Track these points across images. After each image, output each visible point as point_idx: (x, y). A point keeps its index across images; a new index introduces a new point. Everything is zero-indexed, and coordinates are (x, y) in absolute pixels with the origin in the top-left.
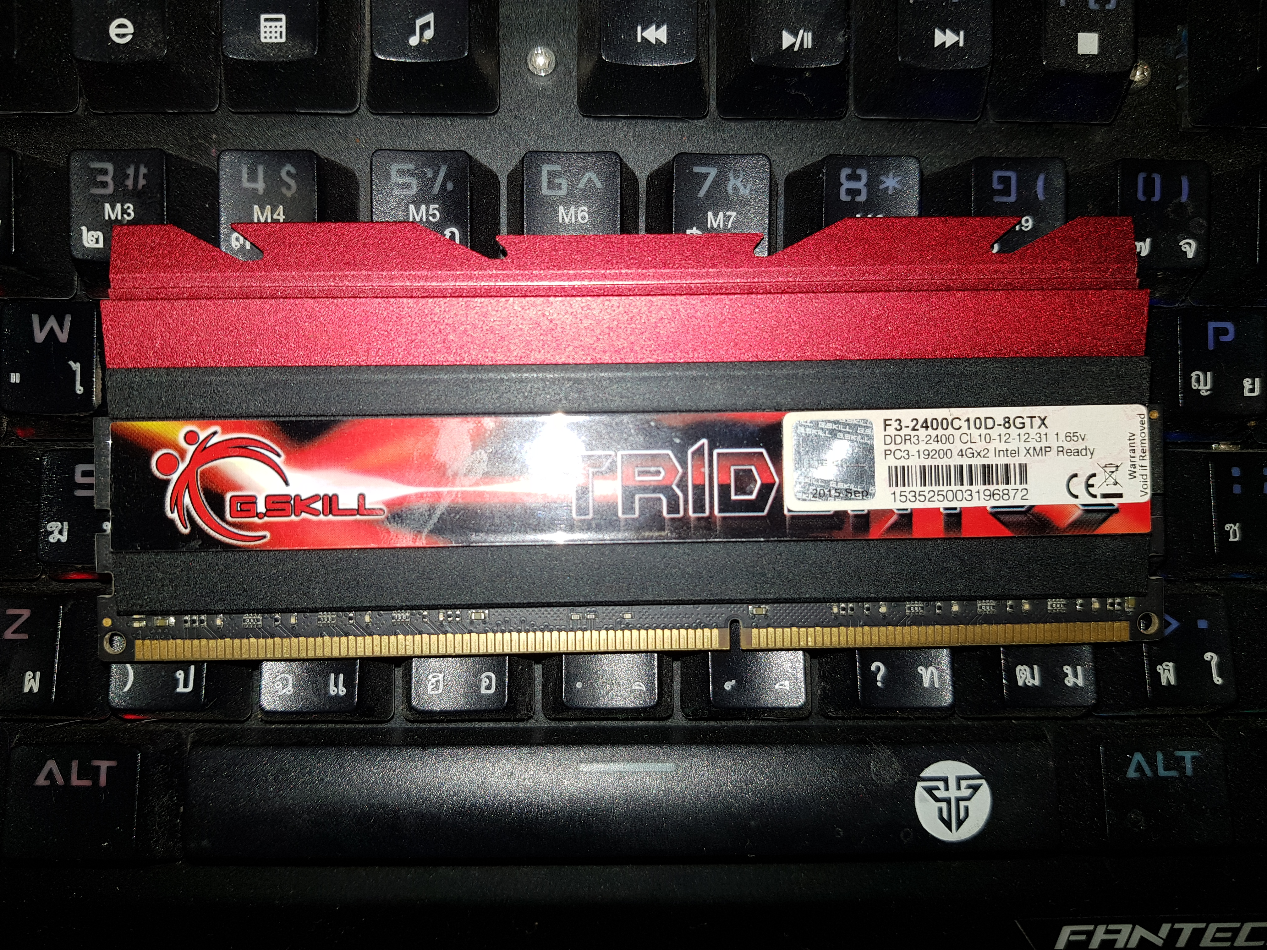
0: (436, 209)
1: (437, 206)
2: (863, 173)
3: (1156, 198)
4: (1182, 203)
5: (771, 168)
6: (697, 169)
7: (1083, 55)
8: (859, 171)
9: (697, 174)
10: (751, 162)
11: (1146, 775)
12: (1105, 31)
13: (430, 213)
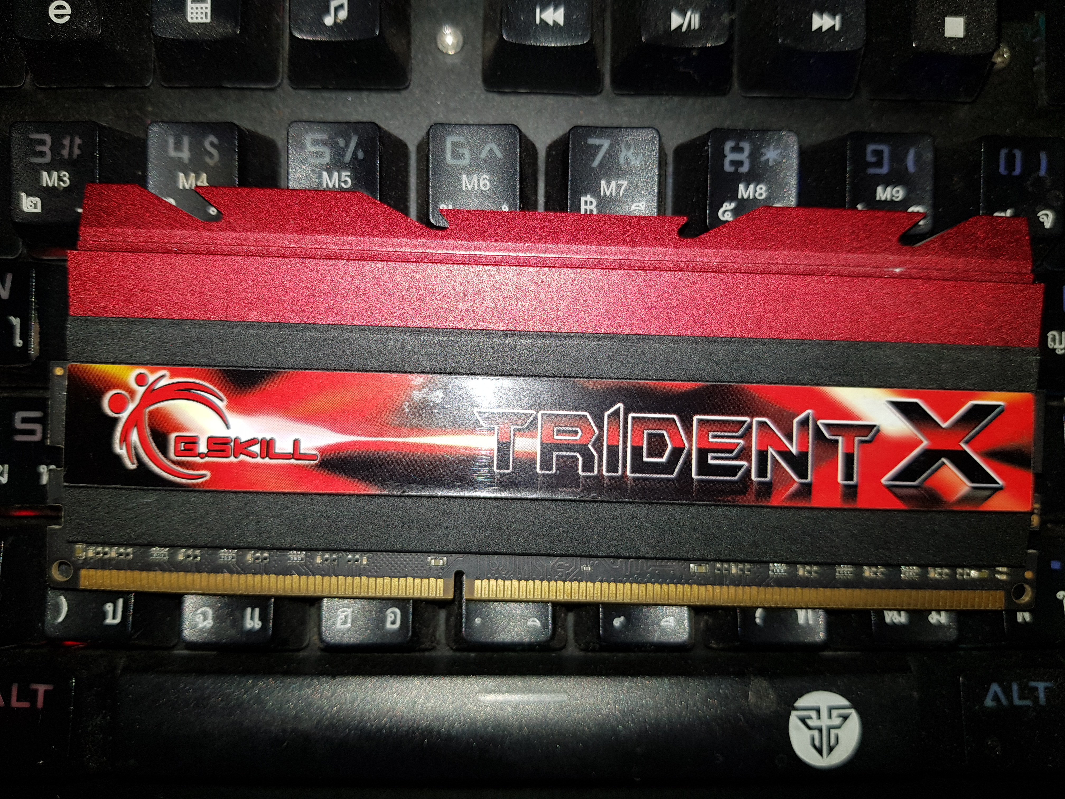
0: (348, 176)
1: (349, 174)
2: (746, 146)
3: (1017, 172)
4: (1040, 177)
5: (660, 140)
6: (591, 141)
7: (950, 38)
8: (742, 144)
9: (590, 146)
10: (642, 134)
11: (1002, 704)
12: (970, 16)
13: (343, 180)
